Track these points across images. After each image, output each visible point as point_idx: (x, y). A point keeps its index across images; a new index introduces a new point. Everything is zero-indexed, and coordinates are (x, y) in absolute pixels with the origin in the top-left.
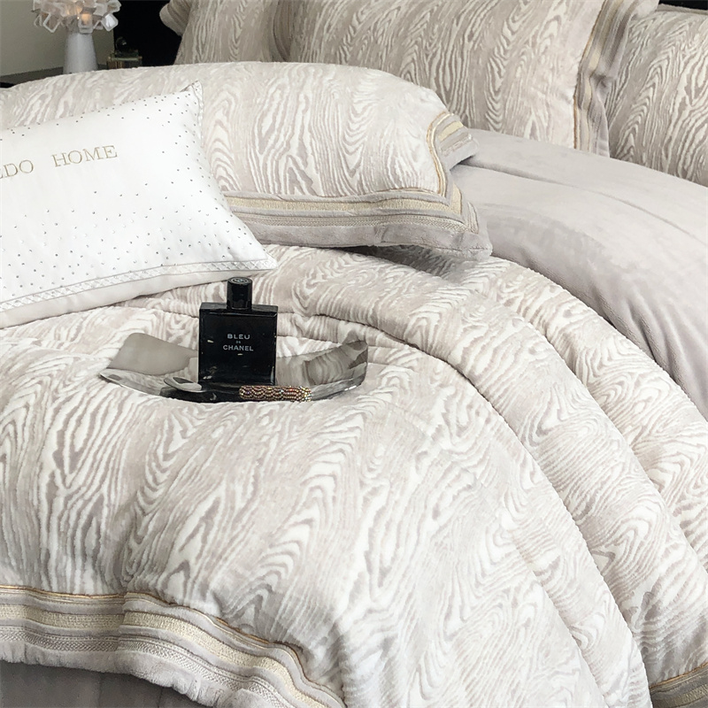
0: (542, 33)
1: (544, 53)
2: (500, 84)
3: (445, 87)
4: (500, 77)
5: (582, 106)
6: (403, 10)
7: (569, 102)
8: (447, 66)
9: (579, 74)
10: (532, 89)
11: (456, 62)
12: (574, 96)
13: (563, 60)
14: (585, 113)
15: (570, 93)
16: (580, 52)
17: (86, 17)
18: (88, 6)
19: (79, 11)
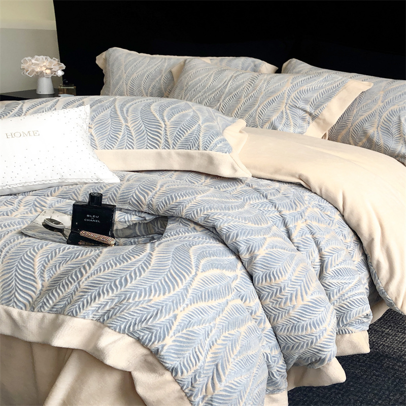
17: (48, 71)
18: (49, 67)
19: (44, 69)
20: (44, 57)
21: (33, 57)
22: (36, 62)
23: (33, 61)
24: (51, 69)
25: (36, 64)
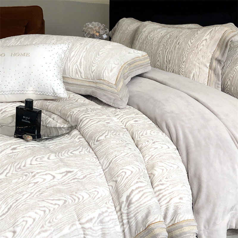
0: (201, 44)
1: (200, 51)
2: (185, 59)
3: (169, 59)
4: (185, 57)
5: (212, 69)
6: (163, 34)
7: (207, 68)
8: (170, 53)
9: (211, 59)
10: (195, 62)
11: (173, 51)
12: (209, 66)
13: (206, 53)
14: (213, 72)
15: (208, 65)
16: (213, 51)
17: (98, 34)
18: (98, 31)
19: (95, 32)
20: (97, 23)
21: (91, 22)
22: (92, 26)
23: (90, 26)
24: (99, 32)
25: (91, 28)
